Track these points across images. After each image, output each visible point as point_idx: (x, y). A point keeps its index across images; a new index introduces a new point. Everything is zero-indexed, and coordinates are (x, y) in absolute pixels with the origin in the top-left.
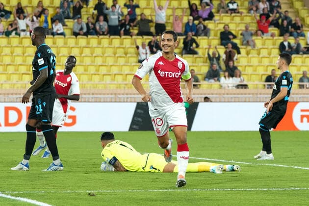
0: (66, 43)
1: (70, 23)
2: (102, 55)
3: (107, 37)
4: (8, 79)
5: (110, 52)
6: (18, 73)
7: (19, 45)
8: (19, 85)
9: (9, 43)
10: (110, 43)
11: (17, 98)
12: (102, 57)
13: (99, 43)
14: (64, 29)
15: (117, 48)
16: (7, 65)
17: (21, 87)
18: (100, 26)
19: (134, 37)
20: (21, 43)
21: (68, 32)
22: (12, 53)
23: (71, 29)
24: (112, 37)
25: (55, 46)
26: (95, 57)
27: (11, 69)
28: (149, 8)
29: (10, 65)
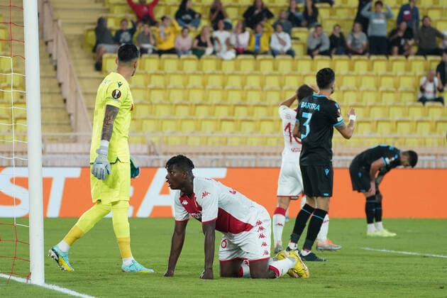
0: (294, 69)
1: (302, 33)
2: (355, 88)
3: (365, 57)
4: (198, 129)
5: (369, 82)
6: (214, 118)
7: (217, 72)
8: (216, 140)
9: (200, 68)
10: (370, 68)
11: (212, 161)
12: (354, 91)
13: (352, 68)
14: (292, 44)
15: (382, 76)
16: (196, 105)
17: (220, 142)
18: (354, 39)
19: (411, 58)
20: (219, 67)
21: (298, 50)
22: (204, 84)
23: (304, 44)
24: (373, 57)
25: (277, 73)
26: (344, 91)
27: (202, 112)
28: (438, 9)
29: (200, 105)
